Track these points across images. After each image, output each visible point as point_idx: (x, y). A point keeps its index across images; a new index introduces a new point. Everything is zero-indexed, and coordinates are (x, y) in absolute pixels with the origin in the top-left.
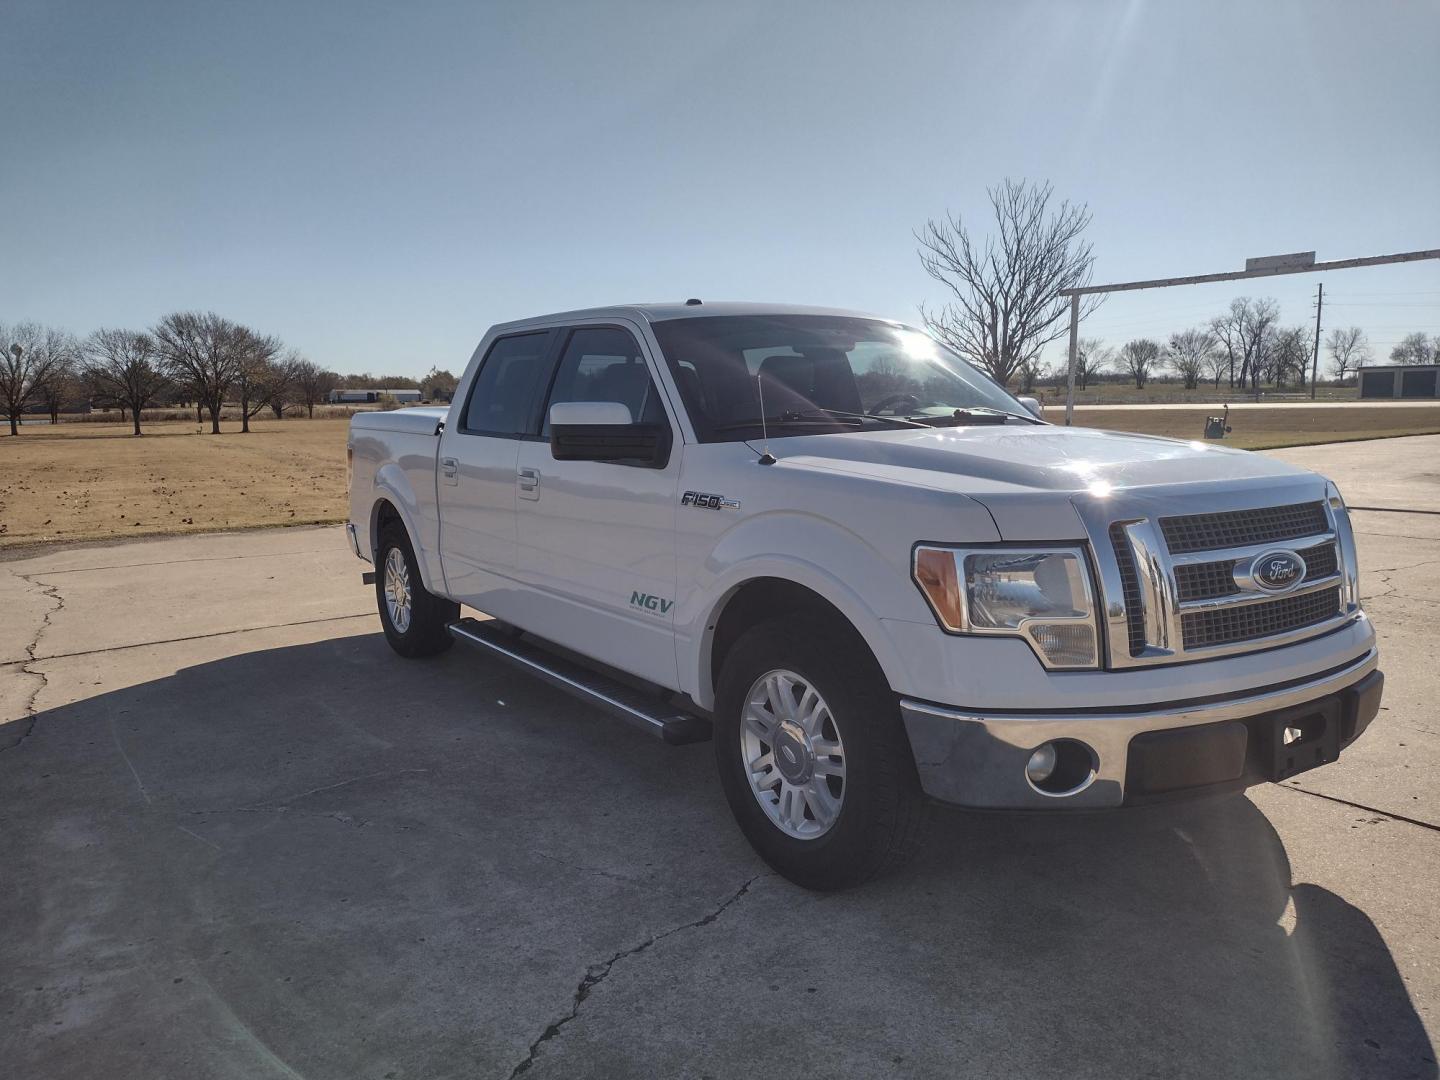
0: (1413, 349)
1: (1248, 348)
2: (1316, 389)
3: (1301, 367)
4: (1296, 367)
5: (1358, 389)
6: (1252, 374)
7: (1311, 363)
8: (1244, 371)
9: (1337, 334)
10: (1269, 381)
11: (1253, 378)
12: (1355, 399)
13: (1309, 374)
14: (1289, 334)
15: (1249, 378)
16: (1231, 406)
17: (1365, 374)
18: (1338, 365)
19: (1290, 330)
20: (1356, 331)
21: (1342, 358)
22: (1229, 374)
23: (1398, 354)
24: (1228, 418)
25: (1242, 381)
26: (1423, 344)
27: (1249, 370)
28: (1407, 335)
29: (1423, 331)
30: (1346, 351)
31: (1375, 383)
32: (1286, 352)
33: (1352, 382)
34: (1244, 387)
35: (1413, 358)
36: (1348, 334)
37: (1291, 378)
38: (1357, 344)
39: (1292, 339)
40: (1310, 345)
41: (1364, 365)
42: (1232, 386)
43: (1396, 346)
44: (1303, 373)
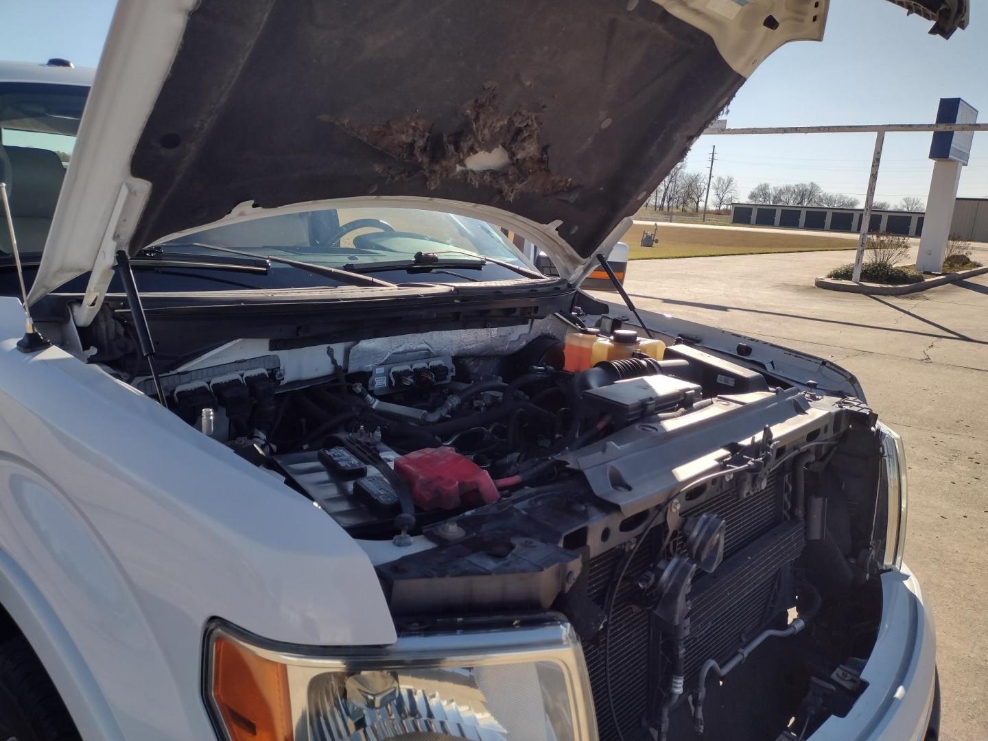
0: (761, 193)
1: (666, 184)
2: (707, 215)
3: (696, 200)
4: (694, 199)
5: (731, 217)
6: (668, 202)
7: (704, 198)
8: (663, 200)
9: (720, 179)
10: (677, 207)
11: (669, 204)
12: (728, 223)
13: (701, 205)
14: (691, 177)
15: (666, 204)
16: (659, 224)
17: (736, 208)
18: (718, 200)
19: (693, 175)
20: (731, 179)
21: (721, 196)
22: (654, 201)
23: (753, 196)
24: (657, 232)
25: (662, 207)
26: (767, 191)
27: (666, 199)
28: (759, 184)
29: (767, 182)
30: (724, 192)
31: (741, 214)
32: (689, 189)
33: (727, 212)
34: (662, 210)
35: (761, 199)
36: (726, 180)
37: (691, 206)
38: (730, 187)
39: (693, 181)
40: (703, 185)
41: (733, 202)
42: (655, 209)
43: (752, 190)
44: (697, 204)
